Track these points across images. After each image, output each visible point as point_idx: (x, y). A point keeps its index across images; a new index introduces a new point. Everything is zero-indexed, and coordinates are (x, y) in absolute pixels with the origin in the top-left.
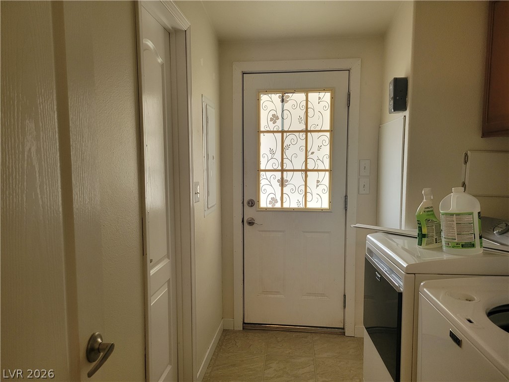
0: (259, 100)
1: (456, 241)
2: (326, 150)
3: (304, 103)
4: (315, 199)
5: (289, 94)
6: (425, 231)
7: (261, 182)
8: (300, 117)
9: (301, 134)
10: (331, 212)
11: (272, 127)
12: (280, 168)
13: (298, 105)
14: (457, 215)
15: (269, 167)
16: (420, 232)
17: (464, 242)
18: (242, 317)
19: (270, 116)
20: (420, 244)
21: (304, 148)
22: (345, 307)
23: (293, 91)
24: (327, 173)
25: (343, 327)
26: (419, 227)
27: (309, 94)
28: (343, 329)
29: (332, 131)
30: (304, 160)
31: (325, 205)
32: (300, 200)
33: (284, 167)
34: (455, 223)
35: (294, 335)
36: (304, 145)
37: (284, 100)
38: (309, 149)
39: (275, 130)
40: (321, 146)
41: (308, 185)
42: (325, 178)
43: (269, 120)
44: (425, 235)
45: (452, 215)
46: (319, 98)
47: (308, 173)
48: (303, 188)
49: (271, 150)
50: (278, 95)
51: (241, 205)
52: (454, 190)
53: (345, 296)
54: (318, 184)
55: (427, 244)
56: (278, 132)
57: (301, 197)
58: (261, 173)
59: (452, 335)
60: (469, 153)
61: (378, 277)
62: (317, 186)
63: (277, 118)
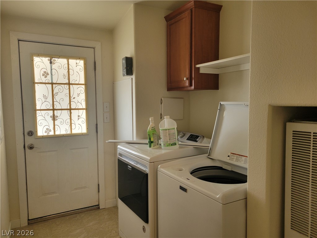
0: (33, 60)
1: (169, 143)
2: (83, 96)
3: (67, 66)
4: (77, 128)
5: (55, 59)
6: (152, 140)
7: (37, 118)
8: (64, 74)
9: (66, 85)
10: (88, 135)
11: (44, 80)
12: (51, 108)
13: (62, 67)
14: (169, 130)
15: (43, 107)
16: (150, 141)
17: (172, 143)
18: (27, 216)
19: (42, 72)
20: (150, 147)
21: (68, 95)
22: (99, 191)
23: (58, 57)
24: (84, 111)
25: (98, 204)
26: (149, 138)
27: (70, 60)
28: (98, 205)
29: (86, 84)
30: (69, 102)
31: (84, 131)
32: (68, 129)
33: (55, 108)
34: (168, 134)
35: (67, 218)
36: (68, 93)
37: (52, 62)
38: (71, 95)
39: (46, 82)
40: (79, 94)
41: (72, 119)
42: (83, 114)
43: (41, 75)
44: (152, 141)
45: (166, 130)
46: (77, 63)
47: (72, 111)
48: (69, 120)
49: (44, 96)
50: (47, 58)
51: (23, 135)
52: (166, 117)
53: (99, 185)
54: (79, 118)
55: (154, 146)
56: (48, 83)
57: (68, 127)
58: (37, 112)
59: (181, 188)
60: (163, 99)
61: (130, 168)
62: (78, 119)
63: (48, 74)
